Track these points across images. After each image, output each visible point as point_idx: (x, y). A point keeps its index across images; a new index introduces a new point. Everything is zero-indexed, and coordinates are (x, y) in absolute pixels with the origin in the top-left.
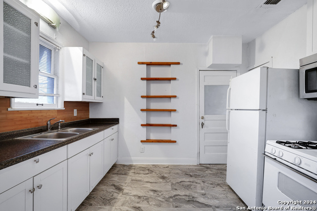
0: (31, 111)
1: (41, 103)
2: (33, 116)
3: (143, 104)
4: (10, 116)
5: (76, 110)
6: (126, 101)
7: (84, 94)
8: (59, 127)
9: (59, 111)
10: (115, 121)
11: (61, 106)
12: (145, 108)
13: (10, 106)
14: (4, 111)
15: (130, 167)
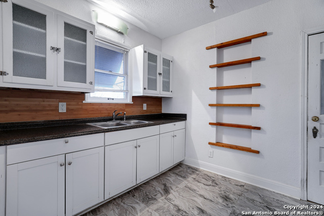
0: (101, 104)
1: (112, 98)
2: (103, 108)
3: (213, 97)
4: (84, 107)
5: (146, 104)
6: (194, 95)
7: (145, 89)
8: (125, 119)
9: (127, 105)
10: (182, 117)
11: (129, 101)
12: (215, 102)
13: (84, 99)
14: (80, 103)
15: (194, 170)
